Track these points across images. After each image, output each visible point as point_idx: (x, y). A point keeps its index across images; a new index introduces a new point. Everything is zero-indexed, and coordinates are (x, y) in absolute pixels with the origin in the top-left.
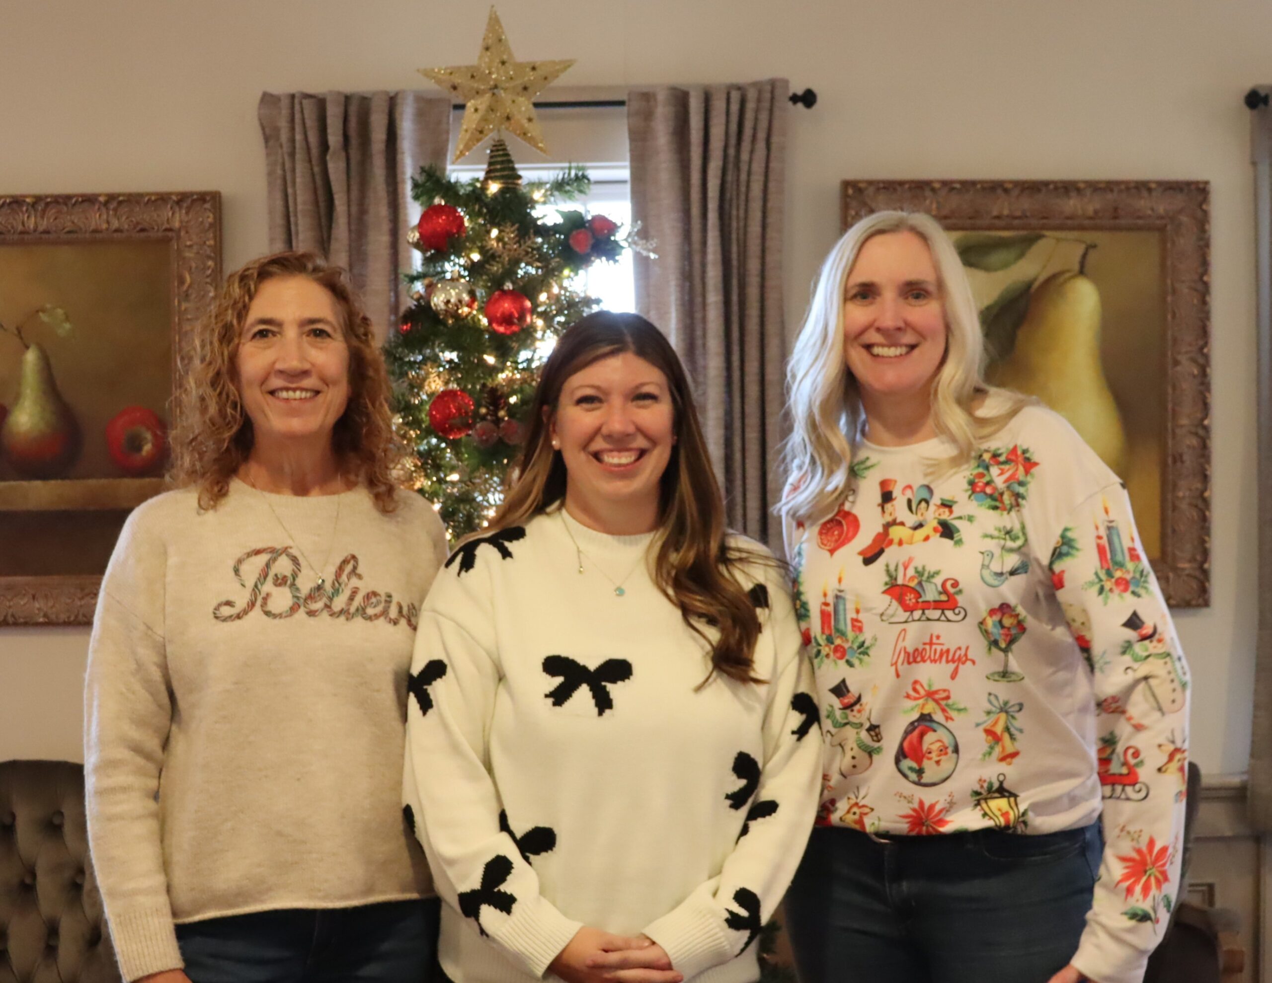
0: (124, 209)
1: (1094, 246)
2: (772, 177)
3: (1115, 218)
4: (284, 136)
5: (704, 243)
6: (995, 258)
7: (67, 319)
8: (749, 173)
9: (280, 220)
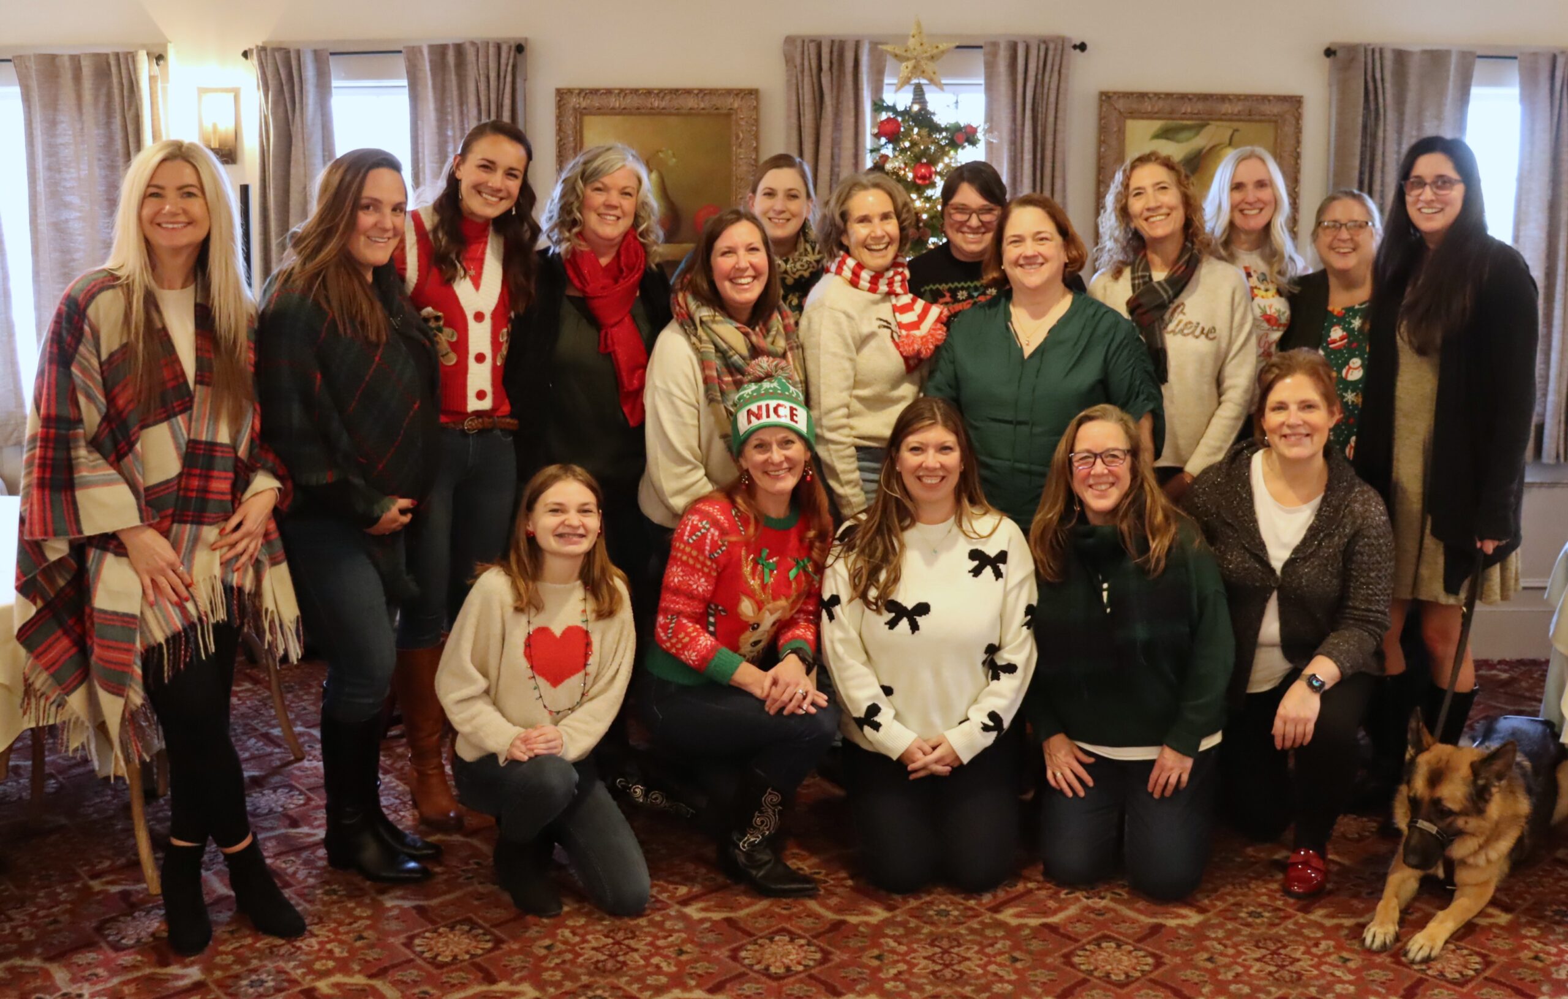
0: (707, 98)
1: (1236, 130)
2: (1061, 90)
3: (1250, 115)
4: (798, 61)
5: (1023, 125)
6: (1183, 135)
7: (674, 155)
8: (1049, 89)
9: (794, 108)
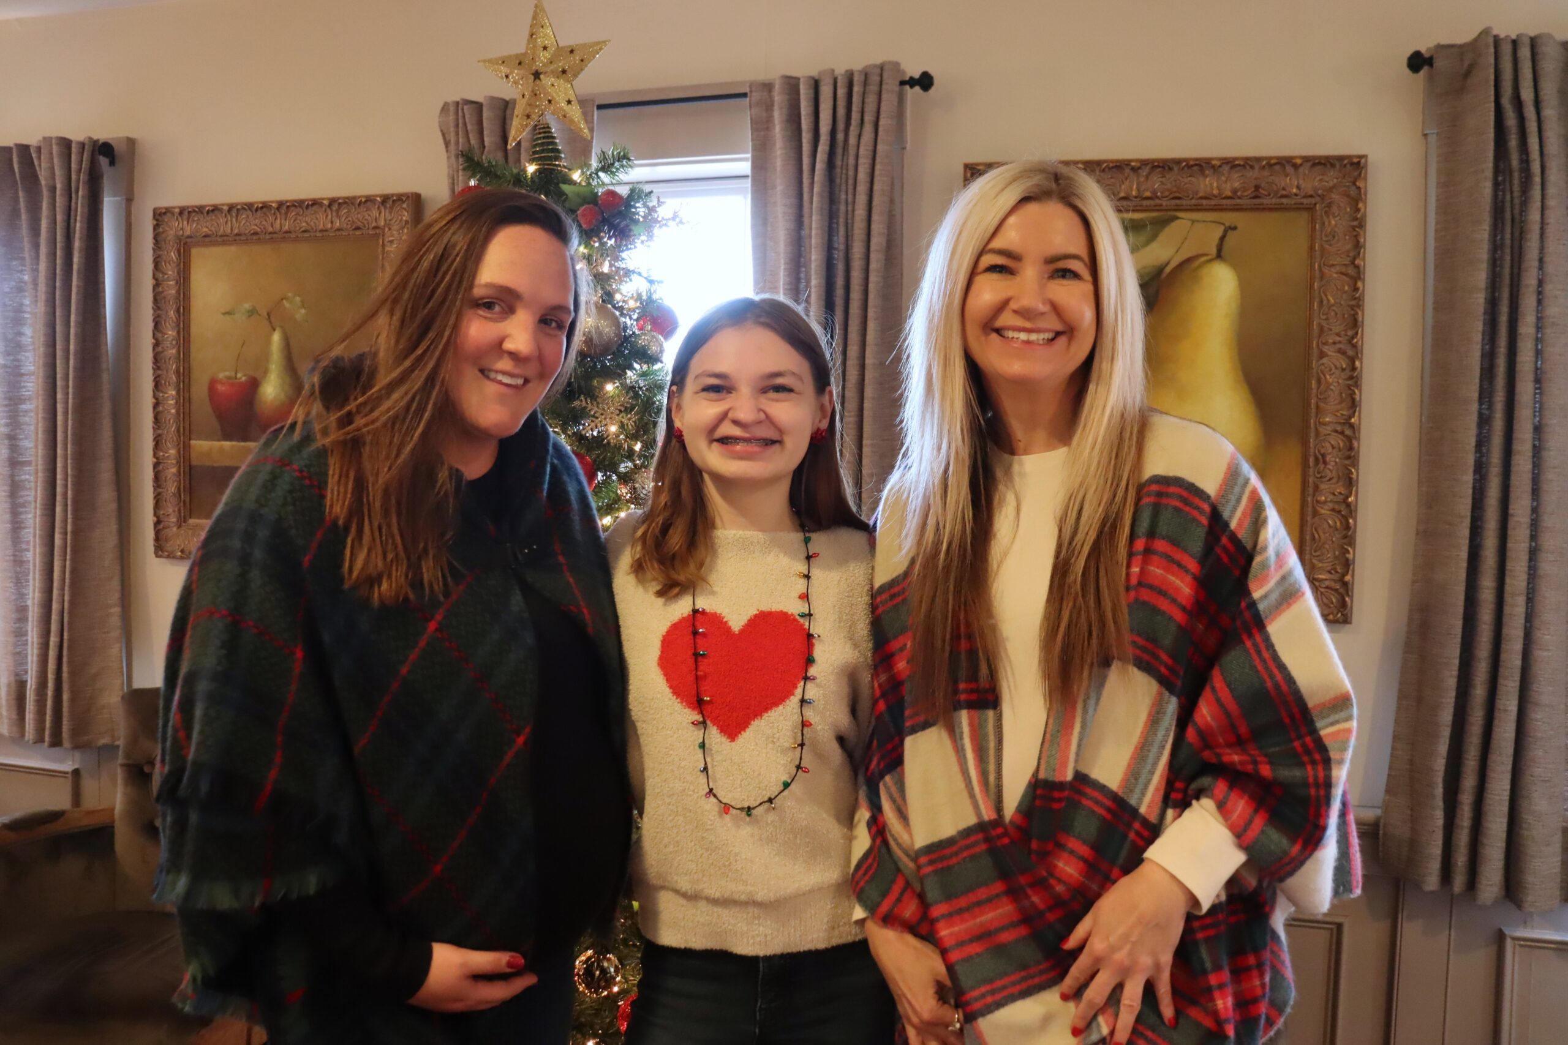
0: (343, 211)
1: (1235, 228)
3: (1256, 197)
4: (453, 143)
7: (303, 306)
